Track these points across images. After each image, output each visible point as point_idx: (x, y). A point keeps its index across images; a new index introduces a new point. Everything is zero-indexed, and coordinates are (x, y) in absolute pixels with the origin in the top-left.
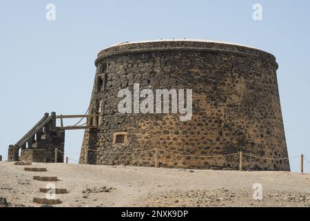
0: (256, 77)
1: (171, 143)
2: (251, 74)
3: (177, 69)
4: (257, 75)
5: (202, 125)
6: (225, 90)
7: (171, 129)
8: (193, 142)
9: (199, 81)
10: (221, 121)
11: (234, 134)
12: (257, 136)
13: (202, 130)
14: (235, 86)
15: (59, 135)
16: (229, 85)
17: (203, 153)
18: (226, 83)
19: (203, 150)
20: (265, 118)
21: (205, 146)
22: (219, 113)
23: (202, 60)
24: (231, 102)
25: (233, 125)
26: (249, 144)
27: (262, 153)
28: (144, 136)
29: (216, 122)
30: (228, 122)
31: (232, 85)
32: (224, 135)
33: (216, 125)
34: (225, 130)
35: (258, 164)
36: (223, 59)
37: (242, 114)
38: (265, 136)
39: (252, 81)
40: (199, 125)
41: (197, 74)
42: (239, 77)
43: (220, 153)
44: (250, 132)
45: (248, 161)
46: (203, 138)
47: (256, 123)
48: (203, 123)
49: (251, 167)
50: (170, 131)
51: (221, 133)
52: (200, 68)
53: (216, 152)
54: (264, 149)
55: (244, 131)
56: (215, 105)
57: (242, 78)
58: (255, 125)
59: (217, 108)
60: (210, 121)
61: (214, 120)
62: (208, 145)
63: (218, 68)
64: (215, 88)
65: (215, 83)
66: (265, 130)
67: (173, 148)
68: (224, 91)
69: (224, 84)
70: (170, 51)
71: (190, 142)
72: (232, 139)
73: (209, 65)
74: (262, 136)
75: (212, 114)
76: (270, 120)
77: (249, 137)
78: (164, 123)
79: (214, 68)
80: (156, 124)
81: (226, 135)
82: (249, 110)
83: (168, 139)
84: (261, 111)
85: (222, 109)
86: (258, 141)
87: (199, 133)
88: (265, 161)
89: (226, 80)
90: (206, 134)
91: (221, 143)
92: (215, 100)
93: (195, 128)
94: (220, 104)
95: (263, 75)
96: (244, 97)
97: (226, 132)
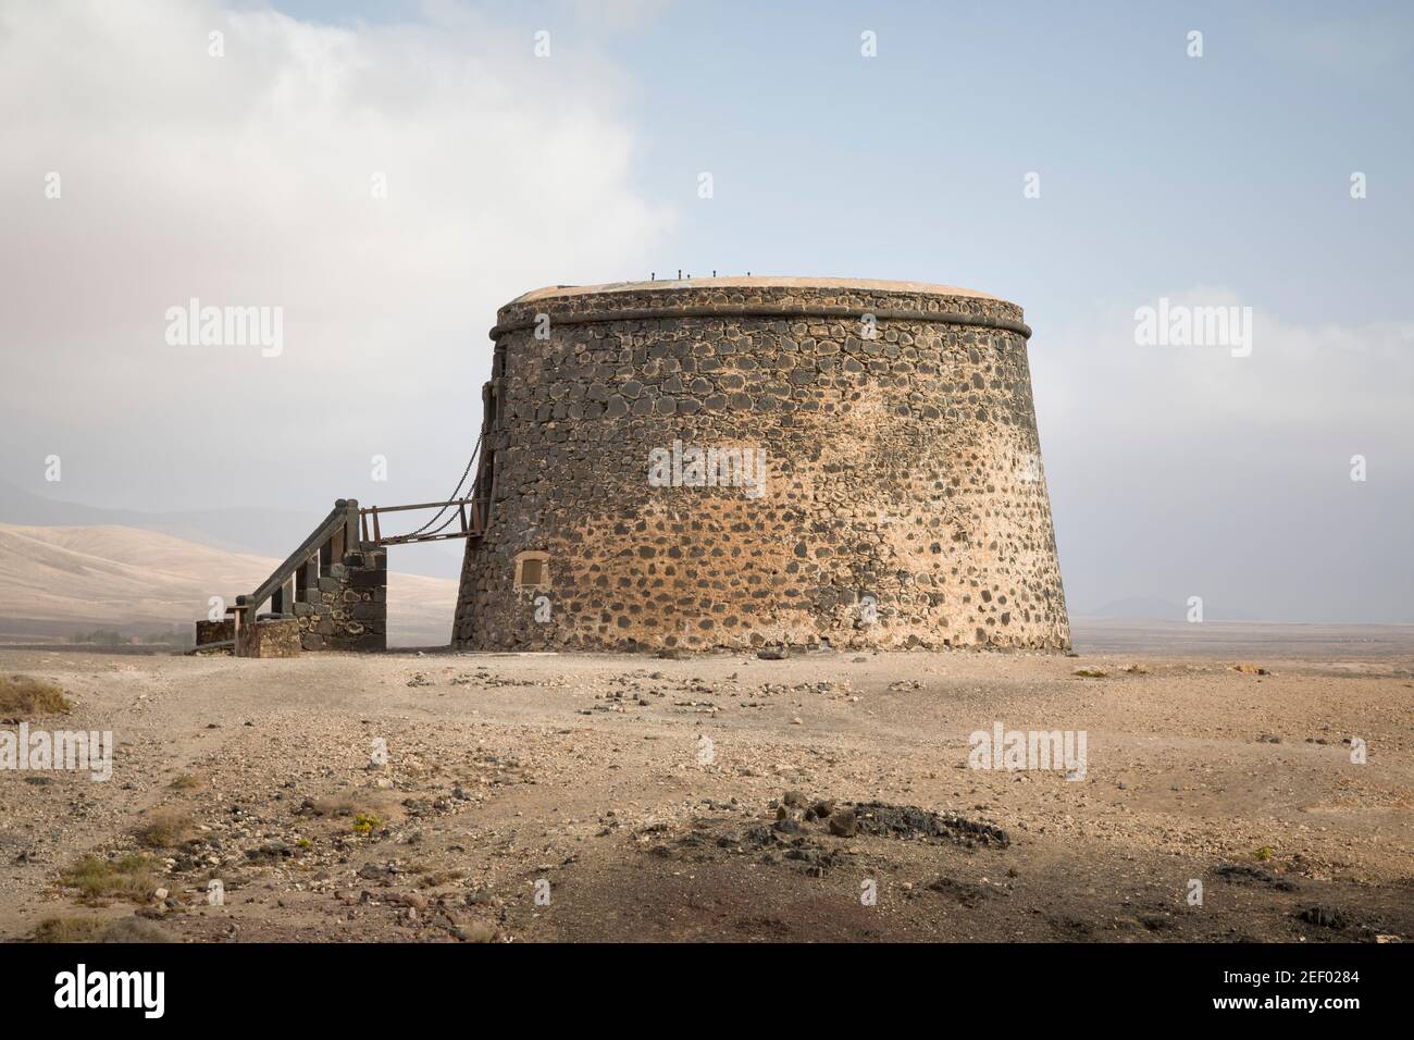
0: (920, 376)
1: (659, 583)
2: (903, 368)
3: (678, 368)
4: (925, 369)
5: (747, 528)
6: (816, 423)
7: (661, 541)
8: (721, 577)
9: (741, 401)
10: (802, 515)
11: (841, 551)
12: (921, 550)
13: (747, 542)
14: (847, 408)
15: (372, 564)
16: (830, 407)
17: (748, 608)
18: (822, 402)
19: (747, 600)
20: (950, 493)
21: (754, 588)
22: (797, 492)
23: (750, 340)
24: (836, 458)
25: (840, 524)
26: (893, 578)
27: (936, 600)
28: (590, 563)
29: (788, 517)
30: (826, 514)
31: (838, 408)
32: (811, 553)
33: (789, 526)
34: (813, 540)
35: (920, 632)
36: (813, 332)
37: (869, 490)
38: (944, 547)
39: (907, 389)
40: (736, 528)
41: (736, 382)
42: (863, 382)
43: (800, 606)
44: (896, 537)
45: (885, 625)
46: (749, 566)
47: (917, 512)
48: (751, 524)
49: (898, 640)
50: (658, 548)
51: (801, 551)
52: (743, 363)
53: (786, 606)
54: (942, 588)
55: (876, 539)
56: (784, 468)
57: (873, 384)
58: (912, 519)
59: (790, 476)
60: (771, 516)
61: (780, 513)
62: (762, 587)
63: (795, 359)
64: (786, 422)
65: (786, 406)
66: (948, 531)
67: (663, 598)
68: (813, 427)
69: (812, 406)
70: (658, 318)
71: (709, 578)
72: (834, 565)
73: (771, 353)
74: (936, 549)
75: (777, 495)
76: (970, 499)
77: (893, 554)
78: (642, 527)
79: (786, 362)
80: (620, 529)
81: (819, 553)
82: (893, 476)
83: (652, 570)
84: (935, 476)
85: (807, 480)
86: (920, 565)
87: (736, 551)
88: (943, 622)
89: (821, 395)
90: (759, 553)
91: (802, 579)
92: (783, 455)
93: (727, 538)
94: (800, 465)
95: (948, 369)
96: (878, 439)
97: (819, 544)
